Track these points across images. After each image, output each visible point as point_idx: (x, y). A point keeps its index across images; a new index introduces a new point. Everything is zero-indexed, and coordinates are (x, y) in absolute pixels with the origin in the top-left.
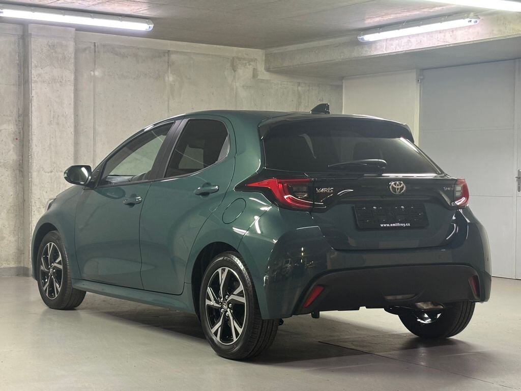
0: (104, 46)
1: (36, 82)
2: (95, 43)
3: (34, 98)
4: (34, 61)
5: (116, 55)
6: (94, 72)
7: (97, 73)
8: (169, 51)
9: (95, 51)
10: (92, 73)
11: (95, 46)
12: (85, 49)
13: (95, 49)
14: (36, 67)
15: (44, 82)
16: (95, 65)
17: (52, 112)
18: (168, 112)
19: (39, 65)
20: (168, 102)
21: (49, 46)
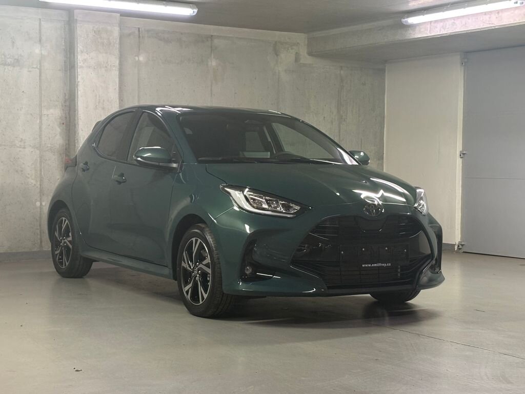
0: (148, 31)
1: (81, 67)
2: (139, 29)
3: (80, 83)
4: (80, 47)
5: (161, 40)
6: (138, 56)
7: (141, 59)
8: (212, 36)
9: (139, 37)
10: (137, 58)
11: (139, 31)
12: (130, 35)
13: (139, 34)
14: (82, 52)
15: (89, 67)
16: (139, 50)
17: (97, 97)
19: (85, 51)
20: (211, 86)
21: (95, 31)
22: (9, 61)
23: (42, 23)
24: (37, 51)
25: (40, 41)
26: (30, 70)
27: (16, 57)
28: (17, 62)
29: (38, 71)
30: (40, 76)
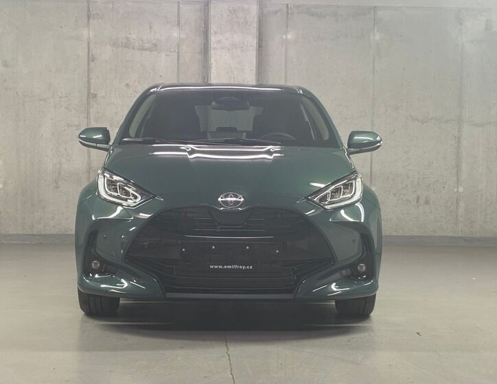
0: (298, 7)
1: (215, 49)
2: (287, 5)
3: (213, 65)
4: (213, 28)
5: (313, 15)
6: (286, 35)
7: (289, 36)
8: (376, 7)
9: (288, 13)
10: (284, 37)
11: (287, 7)
12: (277, 12)
13: (287, 11)
14: (216, 33)
15: (223, 48)
16: (287, 28)
17: (232, 78)
18: (374, 73)
19: (219, 31)
20: (374, 63)
21: (230, 11)
22: (147, 45)
23: (181, 6)
24: (175, 35)
25: (179, 24)
26: (168, 53)
27: (154, 42)
28: (155, 47)
29: (176, 54)
30: (178, 59)
